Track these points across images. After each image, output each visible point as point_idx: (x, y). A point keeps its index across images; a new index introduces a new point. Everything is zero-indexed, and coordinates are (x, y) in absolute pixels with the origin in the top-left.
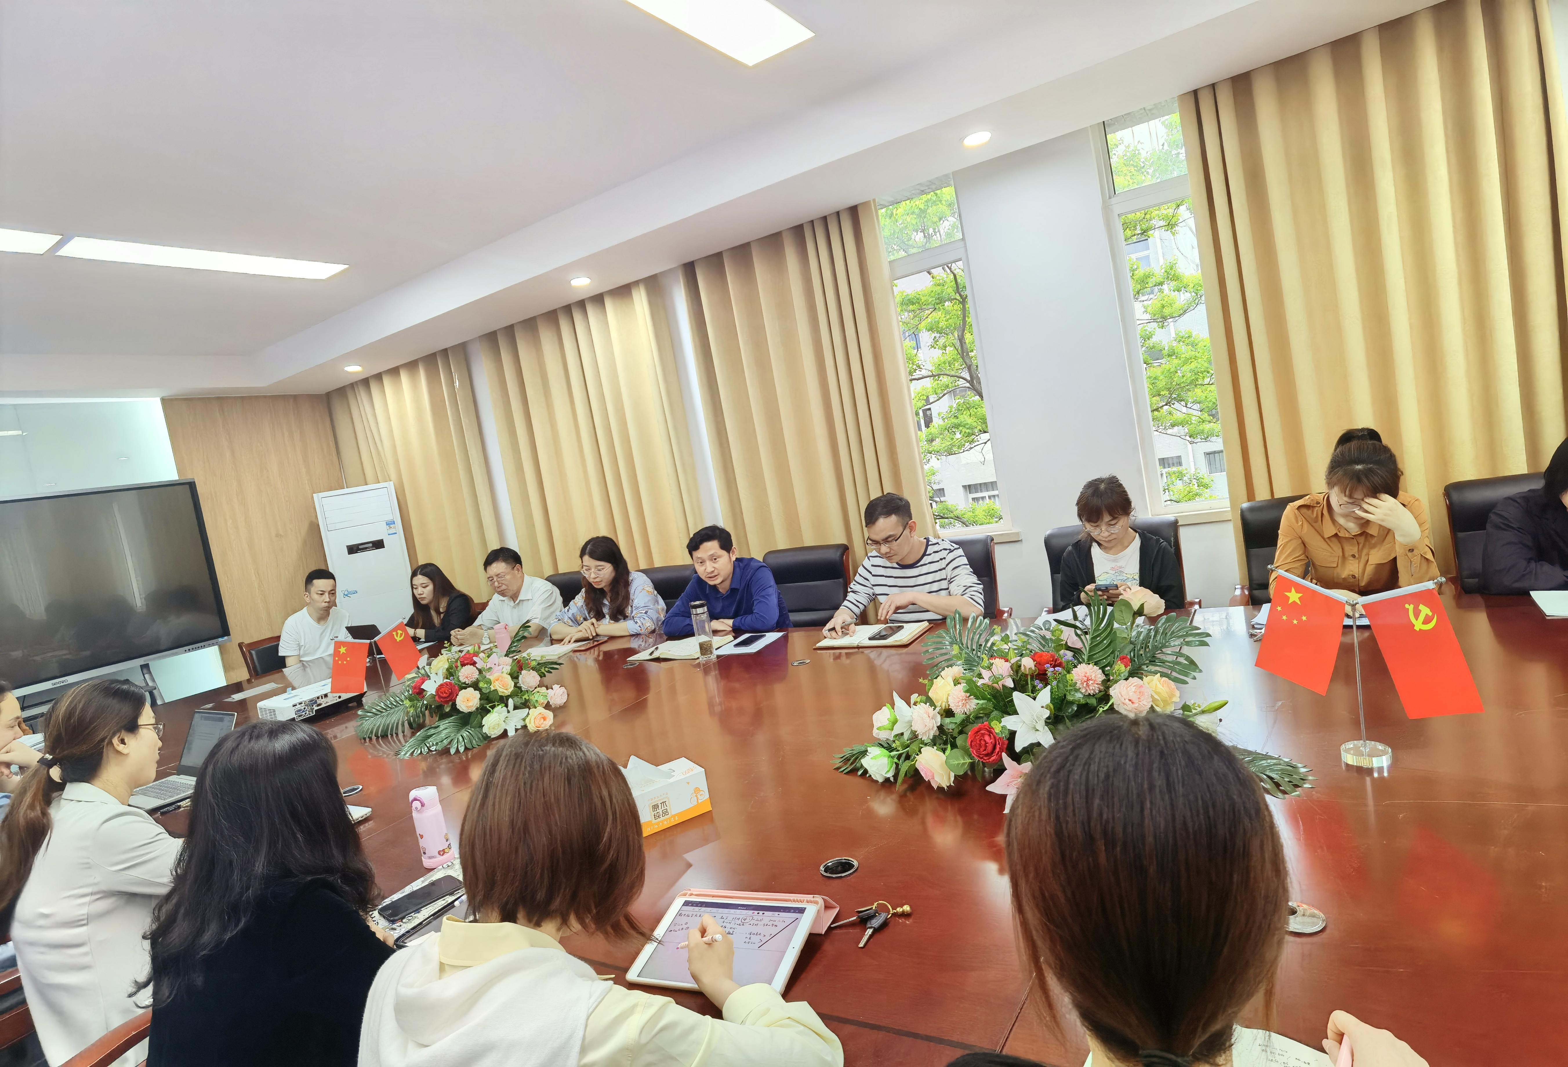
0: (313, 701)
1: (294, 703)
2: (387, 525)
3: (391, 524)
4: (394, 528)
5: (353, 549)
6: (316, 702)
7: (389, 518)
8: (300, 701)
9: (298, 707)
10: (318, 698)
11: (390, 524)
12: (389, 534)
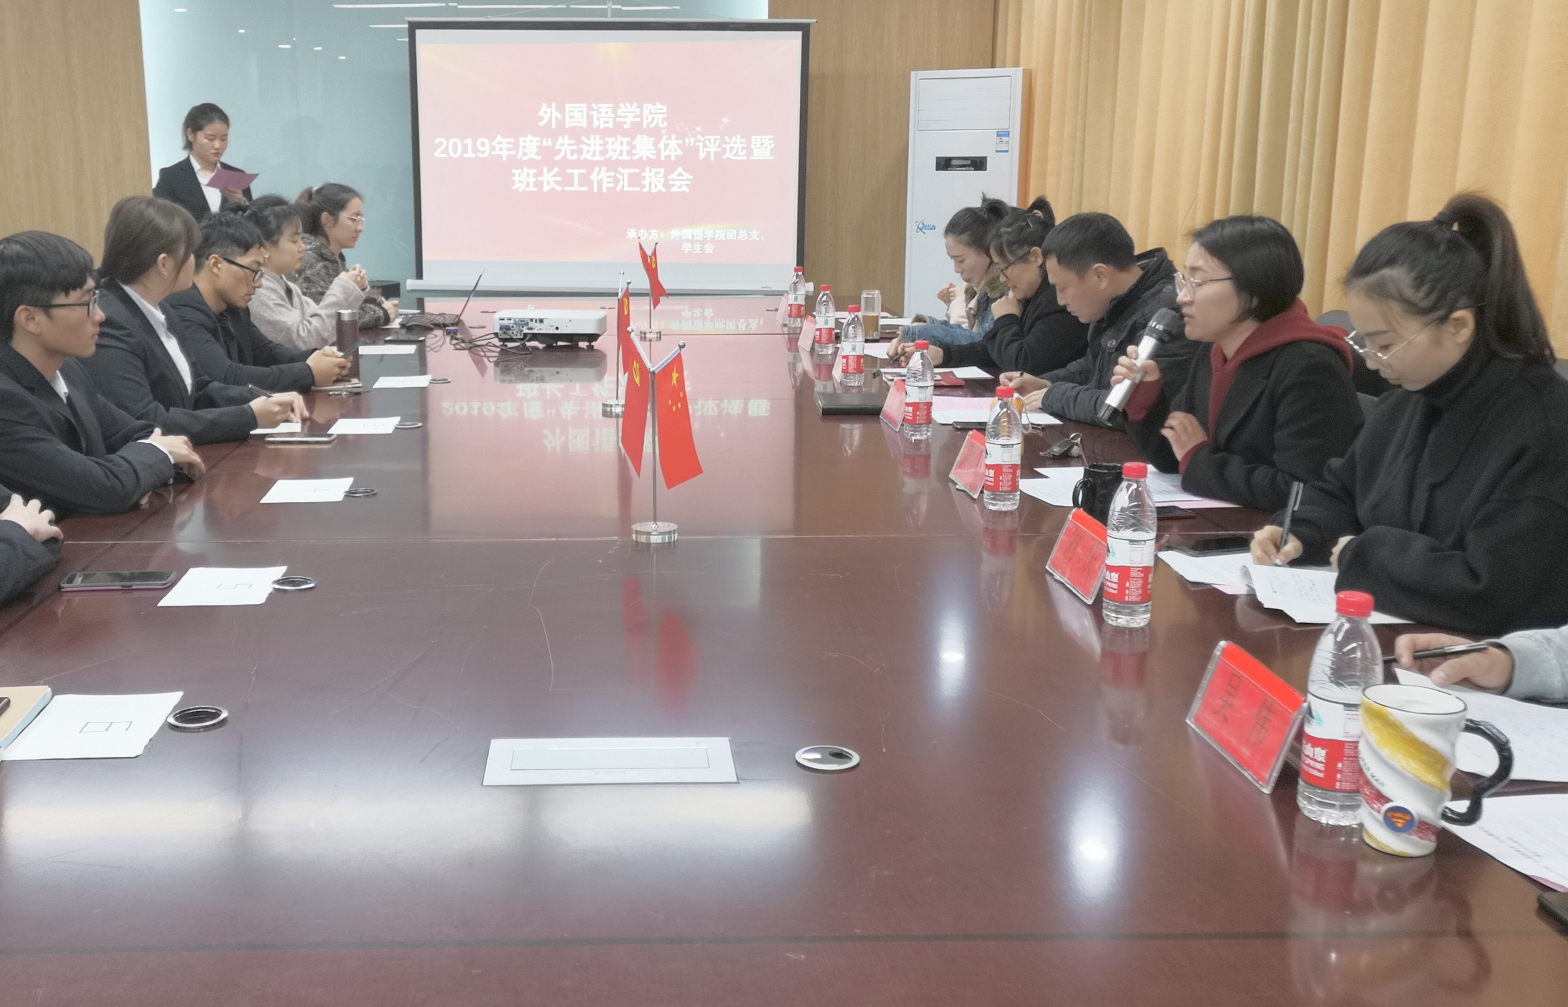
0: (523, 321)
1: (502, 317)
2: (998, 135)
3: (1005, 135)
4: (1008, 142)
5: (944, 164)
6: (527, 324)
7: (1004, 126)
8: (509, 317)
9: (506, 322)
10: (532, 320)
11: (1002, 134)
12: (997, 151)
